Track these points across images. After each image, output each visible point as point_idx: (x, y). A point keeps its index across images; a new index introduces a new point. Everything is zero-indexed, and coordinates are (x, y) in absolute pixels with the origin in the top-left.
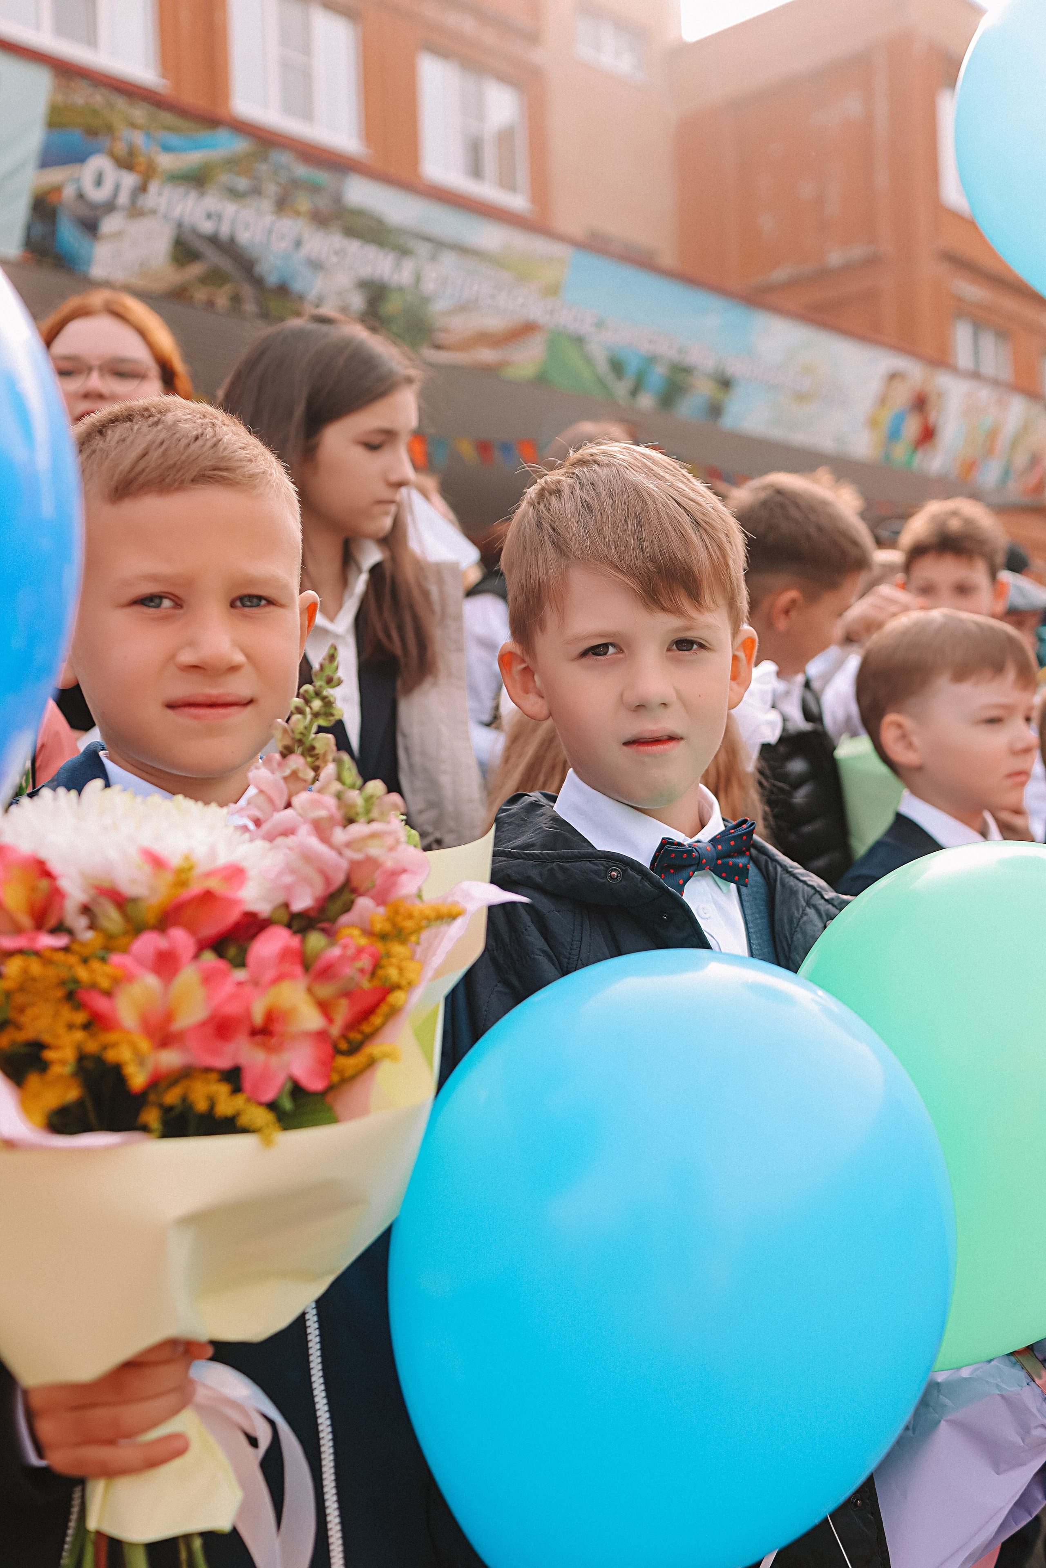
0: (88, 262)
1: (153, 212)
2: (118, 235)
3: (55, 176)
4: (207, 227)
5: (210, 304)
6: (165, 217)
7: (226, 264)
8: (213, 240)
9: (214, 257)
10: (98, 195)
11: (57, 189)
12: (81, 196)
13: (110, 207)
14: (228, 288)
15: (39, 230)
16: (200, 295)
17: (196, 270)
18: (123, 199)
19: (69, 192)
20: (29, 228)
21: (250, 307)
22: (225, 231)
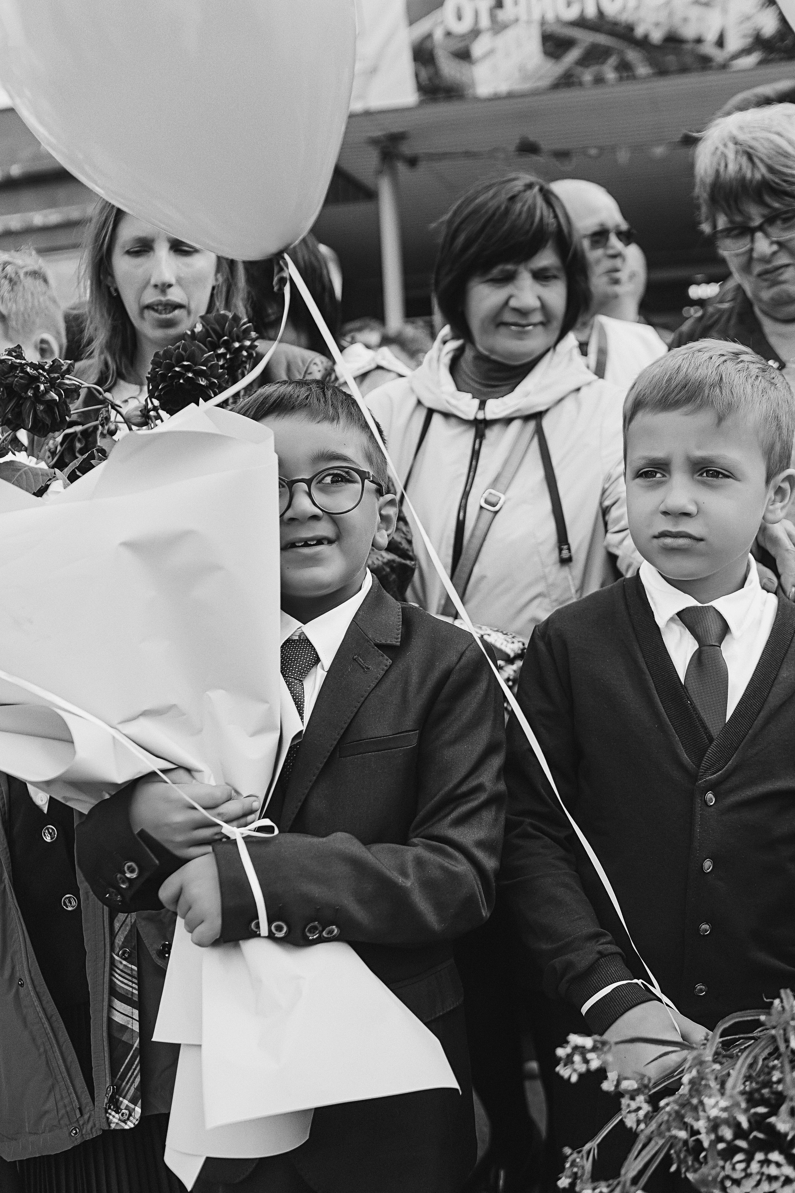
0: (473, 85)
1: (517, 20)
2: (491, 52)
3: (422, 28)
4: (572, 14)
5: (599, 80)
6: (529, 22)
7: (602, 39)
8: (581, 23)
9: (587, 38)
10: (462, 28)
11: (429, 36)
12: (448, 34)
13: (475, 33)
14: (613, 61)
15: (424, 74)
16: (587, 76)
17: (573, 55)
18: (485, 22)
19: (438, 35)
20: (417, 76)
21: (642, 70)
22: (591, 12)
